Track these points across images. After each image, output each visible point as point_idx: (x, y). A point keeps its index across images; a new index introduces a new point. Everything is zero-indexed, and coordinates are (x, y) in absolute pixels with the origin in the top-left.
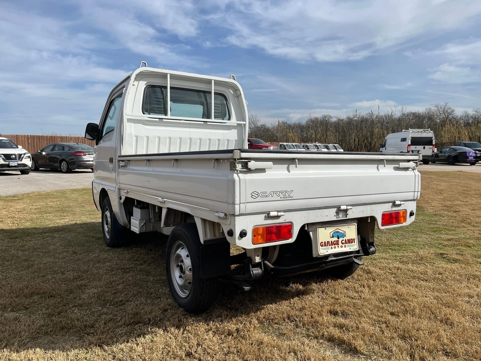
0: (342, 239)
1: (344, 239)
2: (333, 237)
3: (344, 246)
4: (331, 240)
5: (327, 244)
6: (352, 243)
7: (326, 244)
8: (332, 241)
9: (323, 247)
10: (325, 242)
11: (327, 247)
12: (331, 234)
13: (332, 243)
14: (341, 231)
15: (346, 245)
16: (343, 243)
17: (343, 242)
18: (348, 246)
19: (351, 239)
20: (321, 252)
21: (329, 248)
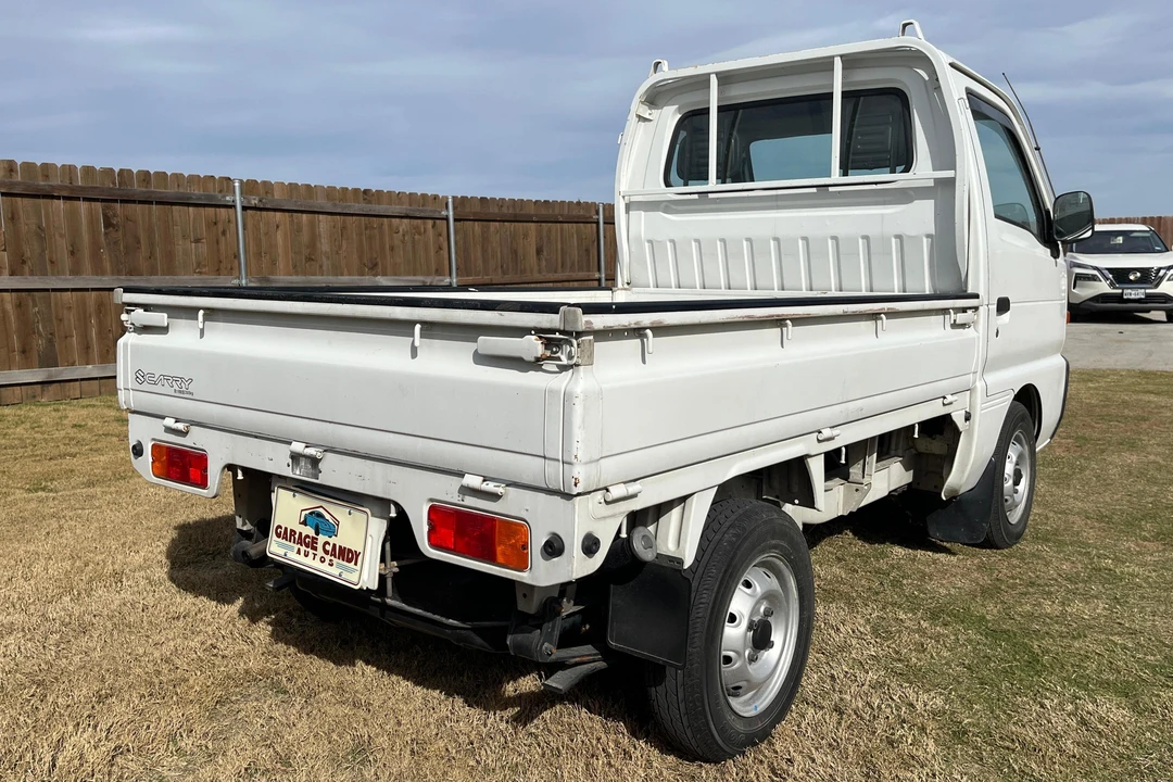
0: (326, 538)
1: (332, 540)
2: (304, 523)
3: (327, 561)
4: (300, 529)
5: (291, 535)
6: (349, 561)
7: (288, 535)
8: (300, 534)
9: (280, 540)
10: (286, 529)
11: (288, 543)
12: (304, 513)
13: (301, 540)
14: (327, 517)
15: (335, 561)
16: (326, 552)
17: (329, 548)
18: (339, 566)
19: (350, 551)
20: (271, 549)
21: (292, 549)
